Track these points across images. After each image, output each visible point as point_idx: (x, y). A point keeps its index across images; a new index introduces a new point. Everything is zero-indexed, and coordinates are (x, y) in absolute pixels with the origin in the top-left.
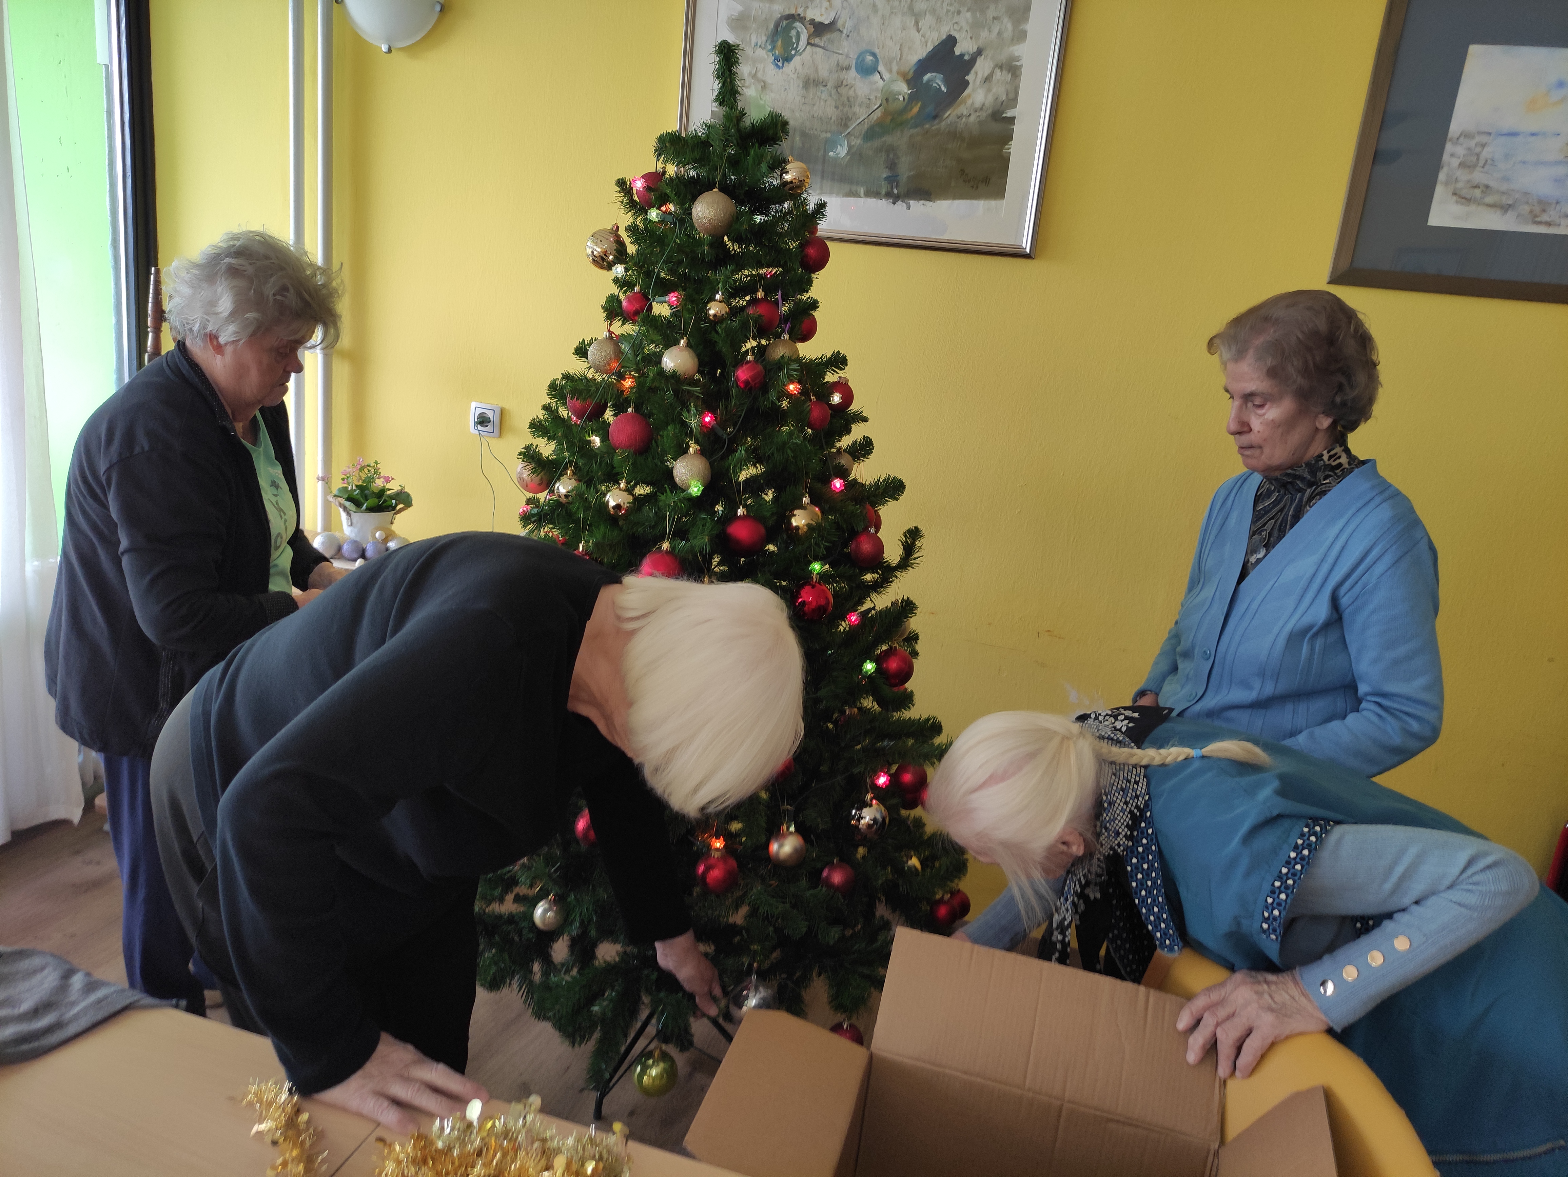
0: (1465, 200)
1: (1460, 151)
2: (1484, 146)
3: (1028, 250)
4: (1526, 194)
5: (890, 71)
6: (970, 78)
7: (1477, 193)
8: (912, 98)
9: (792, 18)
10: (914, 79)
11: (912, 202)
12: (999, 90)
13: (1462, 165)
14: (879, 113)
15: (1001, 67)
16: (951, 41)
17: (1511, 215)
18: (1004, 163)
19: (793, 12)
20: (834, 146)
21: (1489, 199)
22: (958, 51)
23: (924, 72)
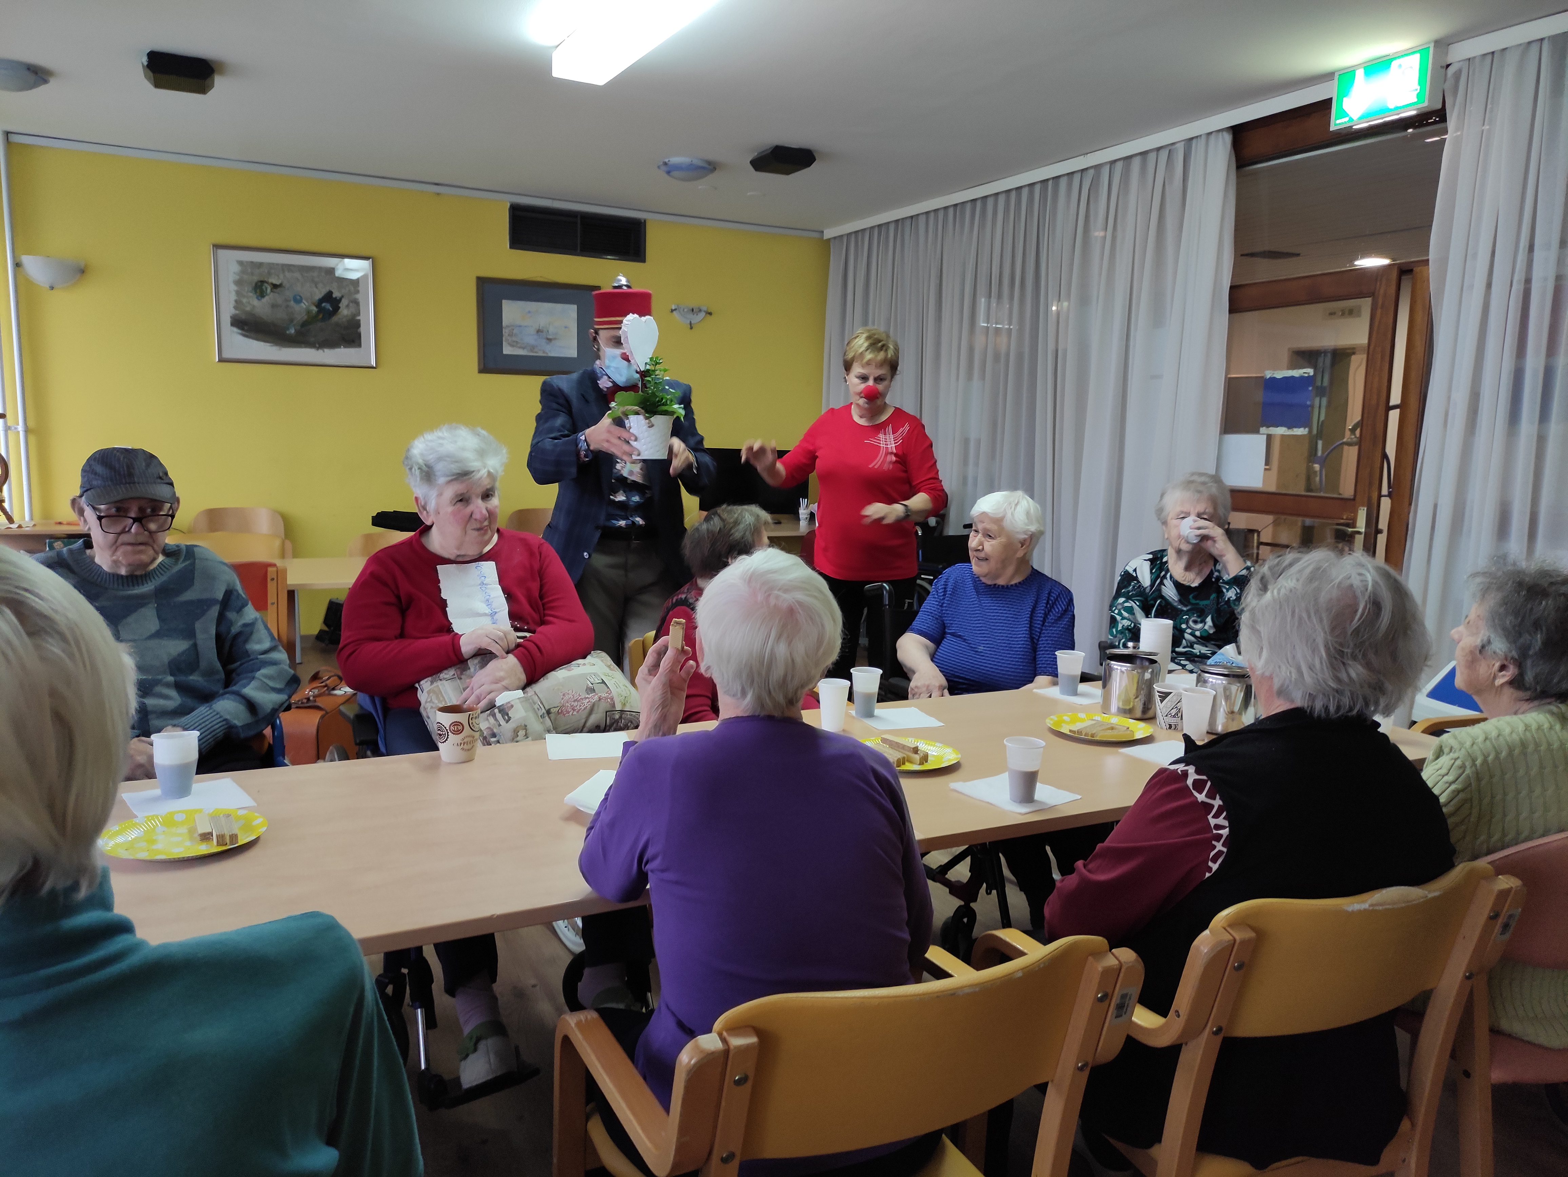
0: (512, 346)
1: (507, 331)
2: (513, 329)
3: (374, 366)
4: (528, 344)
5: (308, 302)
6: (340, 305)
7: (515, 343)
8: (319, 312)
9: (262, 282)
10: (319, 304)
11: (326, 350)
12: (353, 309)
13: (508, 335)
14: (306, 317)
15: (352, 302)
16: (330, 293)
17: (526, 350)
18: (359, 336)
19: (262, 279)
20: (288, 329)
21: (519, 345)
22: (334, 296)
23: (322, 303)
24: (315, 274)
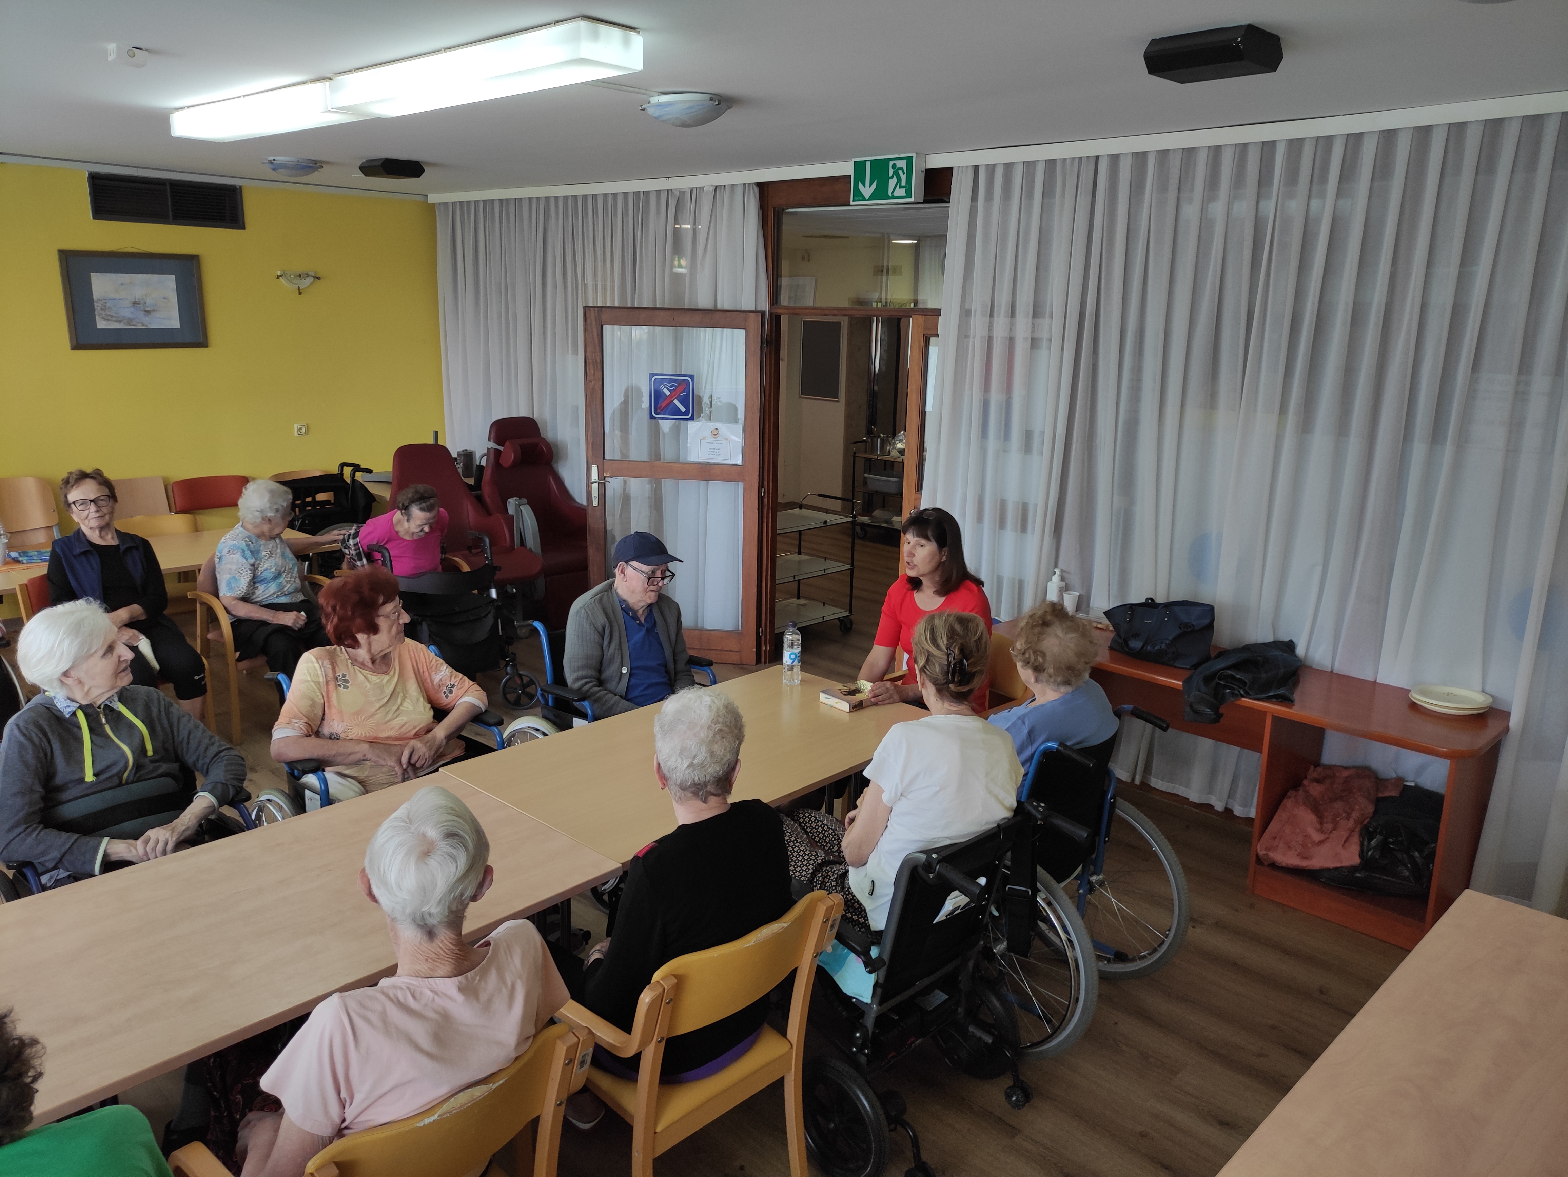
0: (108, 320)
1: (99, 305)
2: (106, 303)
4: (124, 317)
7: (109, 318)
13: (101, 309)
17: (122, 323)
21: (114, 319)
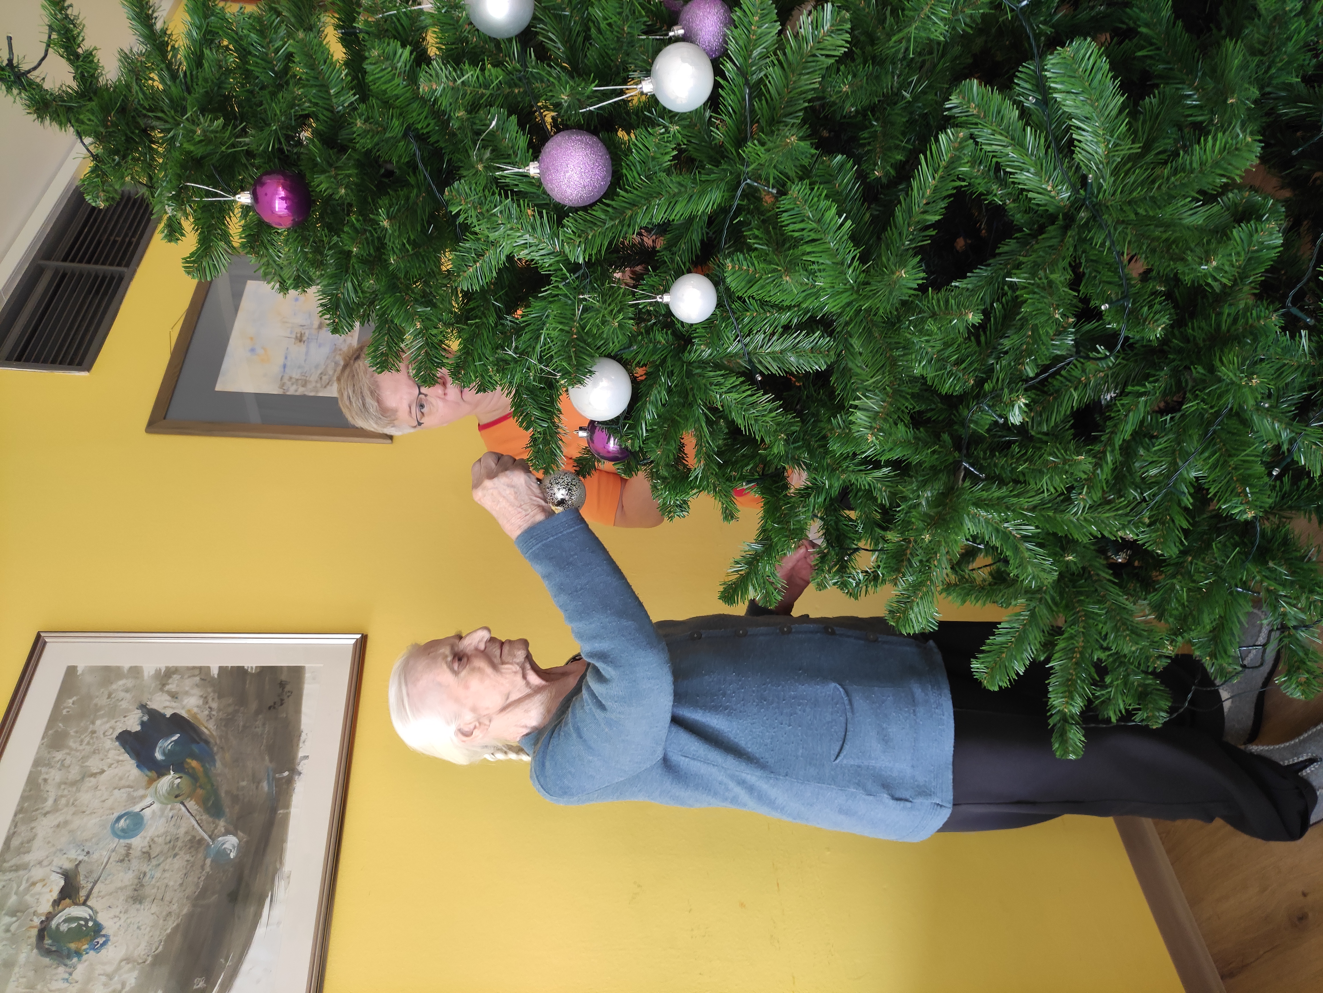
1: (292, 387)
2: (291, 378)
3: (358, 636)
5: (143, 797)
6: (167, 713)
8: (180, 768)
9: (42, 933)
10: (155, 769)
11: (301, 754)
12: (188, 684)
14: (192, 804)
18: (268, 672)
19: (34, 932)
20: (222, 853)
22: (136, 728)
23: (154, 758)
24: (55, 775)
